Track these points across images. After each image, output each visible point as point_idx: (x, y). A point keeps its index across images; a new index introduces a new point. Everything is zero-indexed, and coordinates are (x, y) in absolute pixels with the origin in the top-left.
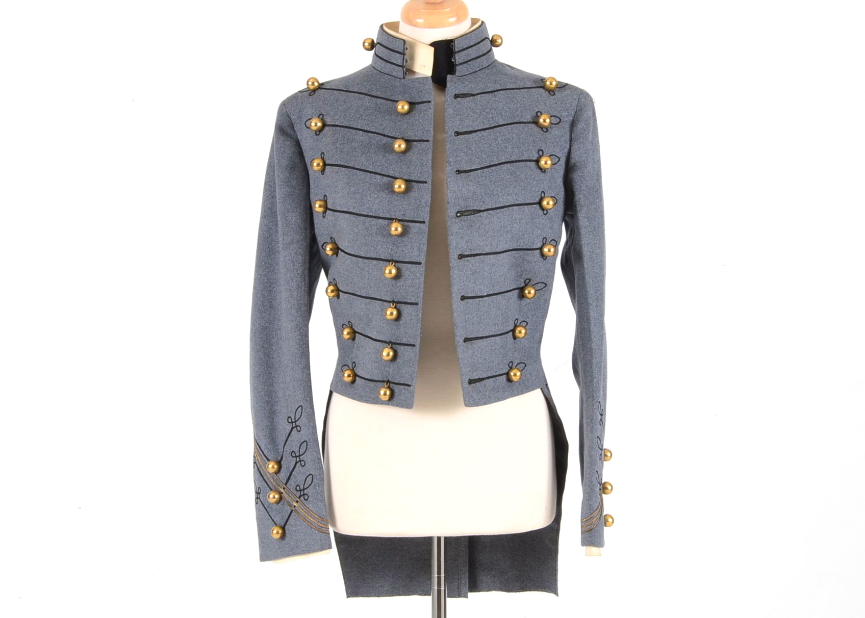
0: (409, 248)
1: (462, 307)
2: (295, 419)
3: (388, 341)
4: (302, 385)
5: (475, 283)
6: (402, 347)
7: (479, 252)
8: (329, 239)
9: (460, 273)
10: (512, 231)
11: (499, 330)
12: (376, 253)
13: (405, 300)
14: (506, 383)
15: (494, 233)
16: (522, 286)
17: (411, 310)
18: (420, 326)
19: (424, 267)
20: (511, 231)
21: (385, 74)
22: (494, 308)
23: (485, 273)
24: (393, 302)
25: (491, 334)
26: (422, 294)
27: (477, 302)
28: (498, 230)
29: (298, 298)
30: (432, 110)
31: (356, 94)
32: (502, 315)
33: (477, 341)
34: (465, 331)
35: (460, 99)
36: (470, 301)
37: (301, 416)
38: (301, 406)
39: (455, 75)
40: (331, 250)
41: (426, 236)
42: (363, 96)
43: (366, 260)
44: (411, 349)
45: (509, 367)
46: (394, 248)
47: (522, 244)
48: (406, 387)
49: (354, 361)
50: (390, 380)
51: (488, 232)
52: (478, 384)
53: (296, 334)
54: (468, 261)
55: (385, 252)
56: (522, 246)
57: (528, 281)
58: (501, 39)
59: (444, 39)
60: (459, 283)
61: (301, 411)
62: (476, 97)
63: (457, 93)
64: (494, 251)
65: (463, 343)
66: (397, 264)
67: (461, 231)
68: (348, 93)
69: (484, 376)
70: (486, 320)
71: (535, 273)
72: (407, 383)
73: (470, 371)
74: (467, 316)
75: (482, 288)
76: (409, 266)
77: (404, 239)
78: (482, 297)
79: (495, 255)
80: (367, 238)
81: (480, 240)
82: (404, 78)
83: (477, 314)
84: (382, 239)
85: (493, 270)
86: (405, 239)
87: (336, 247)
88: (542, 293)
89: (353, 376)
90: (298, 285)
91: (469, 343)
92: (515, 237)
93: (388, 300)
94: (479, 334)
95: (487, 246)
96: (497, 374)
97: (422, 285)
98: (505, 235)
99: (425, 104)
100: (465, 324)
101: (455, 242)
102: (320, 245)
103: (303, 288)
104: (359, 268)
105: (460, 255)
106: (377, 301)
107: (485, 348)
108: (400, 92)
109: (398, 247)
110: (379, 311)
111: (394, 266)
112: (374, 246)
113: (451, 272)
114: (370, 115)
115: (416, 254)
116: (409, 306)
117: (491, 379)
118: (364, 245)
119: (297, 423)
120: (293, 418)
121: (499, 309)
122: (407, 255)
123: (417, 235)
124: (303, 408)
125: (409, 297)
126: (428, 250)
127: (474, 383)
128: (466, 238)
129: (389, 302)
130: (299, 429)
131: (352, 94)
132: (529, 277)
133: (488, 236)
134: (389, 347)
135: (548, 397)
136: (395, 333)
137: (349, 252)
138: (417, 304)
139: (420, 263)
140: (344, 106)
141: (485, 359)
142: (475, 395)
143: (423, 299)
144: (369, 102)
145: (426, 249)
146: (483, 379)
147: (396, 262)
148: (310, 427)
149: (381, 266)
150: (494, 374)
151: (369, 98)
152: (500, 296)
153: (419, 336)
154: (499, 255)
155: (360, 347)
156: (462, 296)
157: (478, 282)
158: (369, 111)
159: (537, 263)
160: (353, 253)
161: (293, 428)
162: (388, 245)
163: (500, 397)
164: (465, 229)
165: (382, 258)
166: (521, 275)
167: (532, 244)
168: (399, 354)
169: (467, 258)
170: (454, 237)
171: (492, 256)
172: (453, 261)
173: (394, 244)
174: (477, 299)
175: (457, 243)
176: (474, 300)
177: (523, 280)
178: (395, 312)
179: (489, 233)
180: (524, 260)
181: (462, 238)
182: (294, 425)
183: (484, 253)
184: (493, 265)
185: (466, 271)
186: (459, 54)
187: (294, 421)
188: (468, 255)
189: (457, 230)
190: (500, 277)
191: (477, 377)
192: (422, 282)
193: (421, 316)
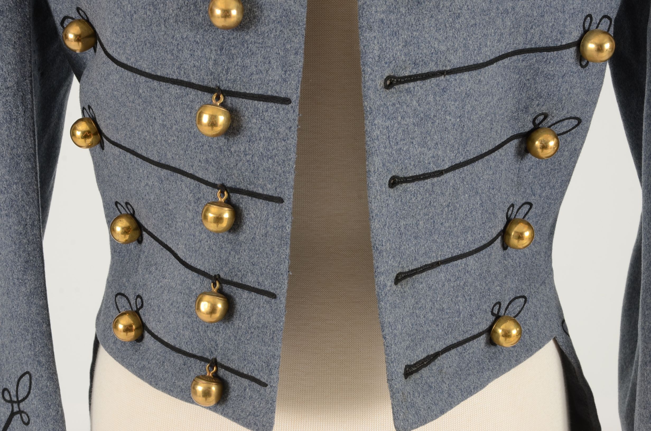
0: (260, 59)
1: (391, 202)
2: (17, 396)
3: (212, 273)
4: (27, 331)
5: (424, 144)
6: (246, 294)
7: (435, 69)
8: (74, 10)
9: (388, 123)
10: (517, 9)
11: (474, 242)
12: (179, 68)
13: (251, 188)
14: (486, 349)
15: (473, 18)
16: (527, 129)
17: (265, 213)
18: (288, 251)
19: (297, 111)
20: (513, 8)
22: (464, 193)
23: (448, 117)
24: (223, 188)
25: (457, 252)
26: (291, 177)
27: (429, 186)
28: (483, 11)
29: (12, 143)
32: (482, 205)
33: (424, 274)
34: (398, 259)
36: (411, 186)
37: (29, 393)
38: (28, 373)
40: (78, 38)
41: (301, 30)
43: (156, 83)
44: (268, 302)
45: (493, 314)
46: (224, 57)
47: (536, 39)
48: (256, 386)
49: (140, 292)
50: (219, 360)
51: (459, 17)
52: (425, 372)
53: (10, 220)
54: (408, 91)
55: (199, 69)
56: (536, 43)
57: (541, 117)
60: (385, 148)
61: (28, 384)
64: (472, 63)
65: (394, 287)
66: (230, 100)
67: (392, 17)
69: (439, 347)
70: (447, 225)
71: (560, 100)
72: (258, 377)
73: (408, 347)
74: (402, 223)
75: (440, 153)
76: (261, 105)
77: (247, 37)
78: (440, 173)
79: (474, 73)
80: (154, 28)
81: (440, 38)
83: (425, 215)
84: (191, 35)
85: (468, 108)
86: (250, 36)
87: (91, 32)
88: (569, 139)
89: (137, 329)
90: (9, 113)
91: (407, 284)
92: (523, 25)
93: (212, 180)
94: (429, 258)
95: (456, 51)
96: (467, 336)
97: (293, 156)
98: (499, 22)
100: (399, 241)
101: (377, 48)
102: (58, 22)
103: (21, 120)
104: (140, 97)
105: (389, 78)
106: (184, 178)
107: (443, 285)
109: (232, 57)
110: (190, 201)
111: (223, 105)
112: (172, 51)
113: (367, 122)
115: (277, 78)
116: (260, 203)
117: (453, 351)
118: (148, 45)
119: (21, 405)
120: (13, 393)
121: (477, 193)
122: (254, 77)
123: (279, 28)
124: (34, 378)
125: (261, 182)
126: (306, 67)
127: (417, 371)
128: (405, 35)
129: (214, 186)
130: (25, 419)
132: (544, 109)
133: (457, 26)
134: (215, 290)
135: (566, 351)
136: (227, 259)
137: (115, 55)
138: (280, 200)
139: (286, 101)
141: (442, 310)
142: (419, 401)
143: (295, 188)
145: (301, 64)
146: (436, 355)
147: (228, 93)
148: (48, 419)
149: (192, 101)
150: (461, 339)
152: (479, 164)
153: (285, 277)
154: (483, 70)
155: (151, 265)
156: (393, 178)
157: (432, 139)
159: (566, 78)
160: (123, 59)
161: (13, 414)
162: (207, 50)
163: (472, 387)
164: (403, 10)
165: (193, 81)
166: (526, 108)
167: (559, 36)
168: (238, 307)
169: (406, 86)
170: (375, 34)
171: (466, 76)
172: (372, 96)
173: (221, 50)
174: (429, 181)
175: (381, 49)
176: (421, 183)
177: (530, 118)
178: (227, 214)
179: (462, 19)
180: (537, 73)
181: (395, 34)
182: (16, 409)
183: (448, 68)
184: (468, 95)
185: (403, 118)
187: (15, 399)
188: (410, 76)
189: (382, 16)
190: (482, 119)
191: (424, 355)
192: (293, 149)
193: (289, 230)
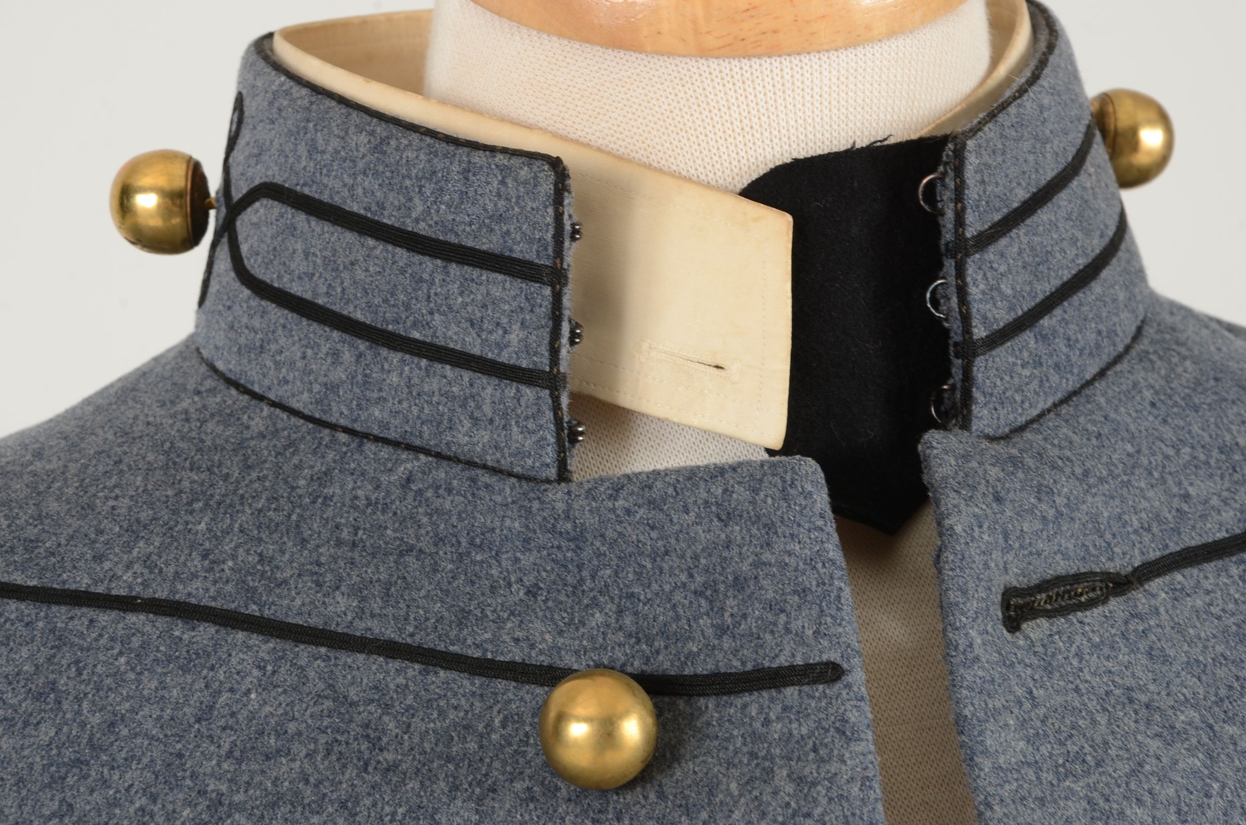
21: (366, 436)
30: (867, 744)
31: (134, 619)
35: (1043, 622)
39: (965, 425)
42: (206, 632)
58: (1163, 119)
59: (862, 142)
62: (1139, 598)
63: (1014, 579)
68: (60, 613)
82: (563, 475)
99: (791, 692)
108: (532, 592)
114: (296, 799)
131: (104, 618)
140: (46, 732)
144: (264, 687)
151: (265, 647)
158: (284, 768)
186: (991, 254)
